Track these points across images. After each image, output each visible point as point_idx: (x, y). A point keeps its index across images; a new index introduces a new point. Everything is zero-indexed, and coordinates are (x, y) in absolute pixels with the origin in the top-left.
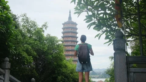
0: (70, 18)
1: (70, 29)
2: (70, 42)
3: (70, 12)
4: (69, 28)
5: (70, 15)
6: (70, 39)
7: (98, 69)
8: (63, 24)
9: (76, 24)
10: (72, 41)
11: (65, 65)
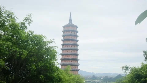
0: (70, 20)
1: (71, 32)
2: (70, 46)
3: (71, 15)
4: (69, 31)
5: (70, 17)
6: (70, 42)
7: (99, 74)
8: (63, 27)
9: (77, 27)
10: (72, 45)
11: (58, 77)
